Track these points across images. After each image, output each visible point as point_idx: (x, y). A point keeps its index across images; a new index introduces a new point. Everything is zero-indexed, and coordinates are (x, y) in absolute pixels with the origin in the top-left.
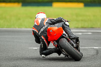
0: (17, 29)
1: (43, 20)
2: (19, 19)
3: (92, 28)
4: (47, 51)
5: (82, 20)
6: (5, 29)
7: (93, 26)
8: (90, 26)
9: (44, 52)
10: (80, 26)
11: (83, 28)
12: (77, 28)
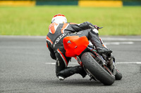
0: (29, 37)
1: (61, 26)
2: (32, 23)
3: (134, 35)
4: (66, 70)
5: (120, 25)
6: (12, 36)
7: (136, 33)
8: (131, 33)
9: (62, 72)
10: (117, 33)
11: (121, 35)
12: (113, 35)
